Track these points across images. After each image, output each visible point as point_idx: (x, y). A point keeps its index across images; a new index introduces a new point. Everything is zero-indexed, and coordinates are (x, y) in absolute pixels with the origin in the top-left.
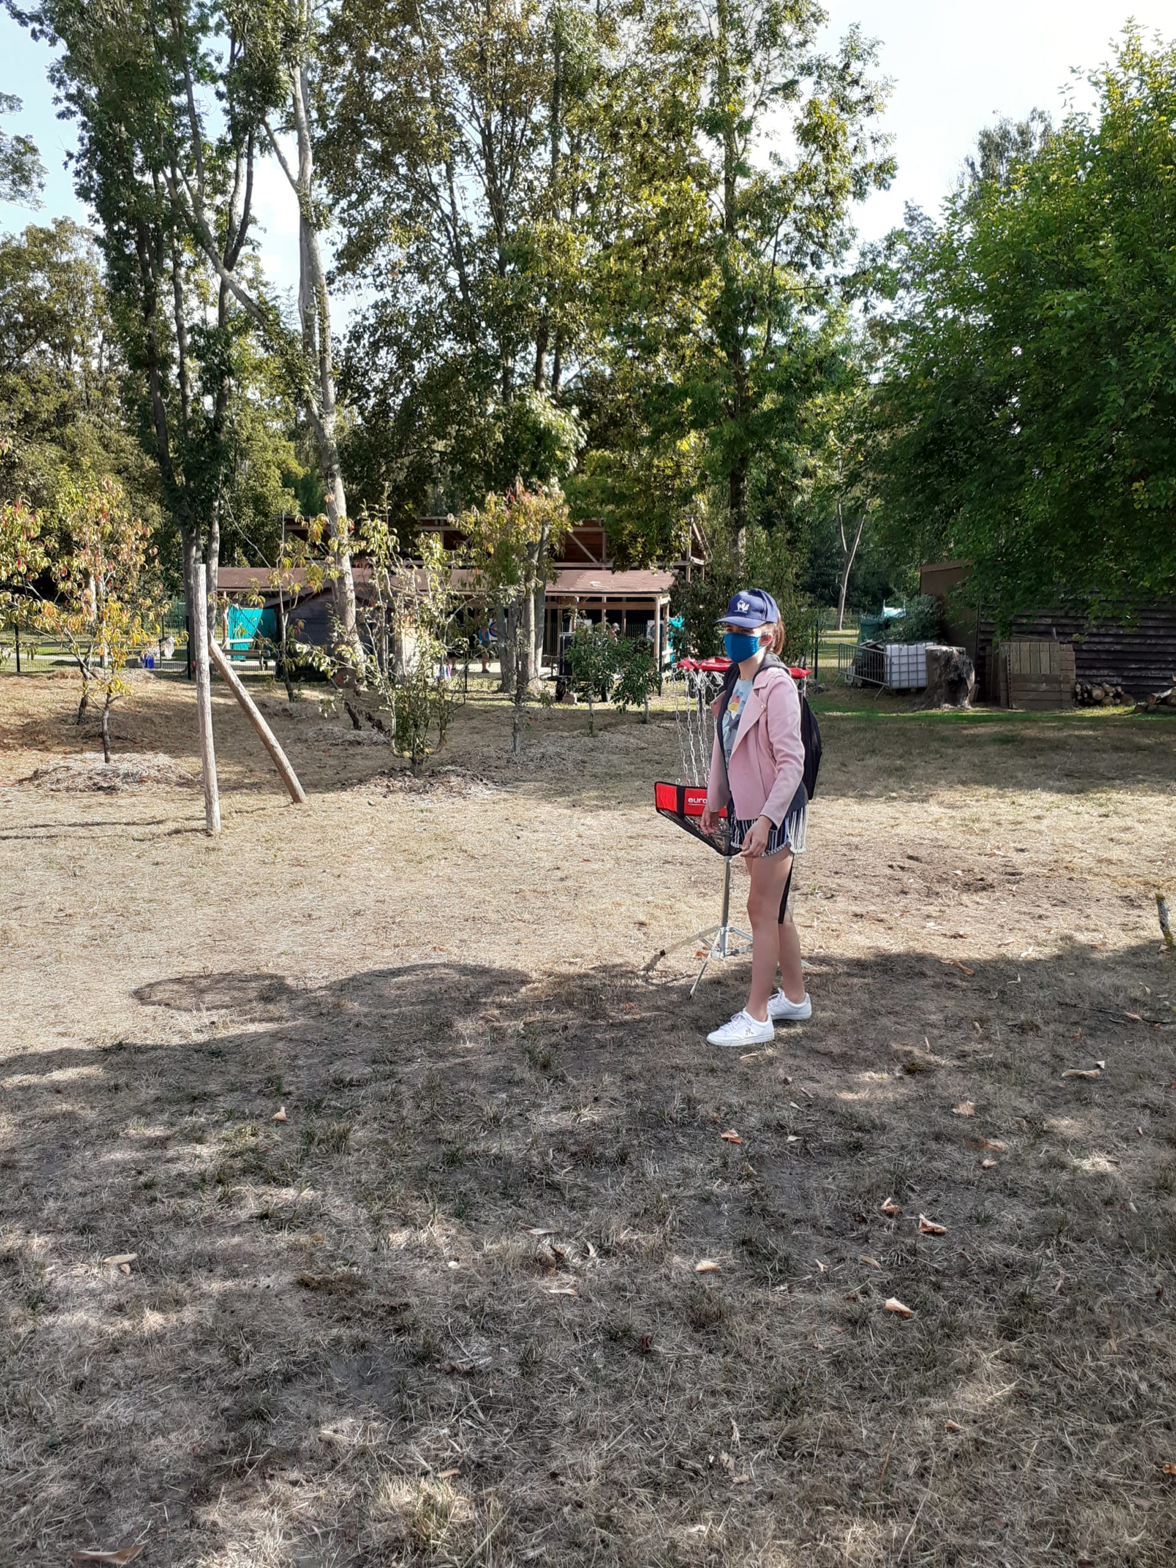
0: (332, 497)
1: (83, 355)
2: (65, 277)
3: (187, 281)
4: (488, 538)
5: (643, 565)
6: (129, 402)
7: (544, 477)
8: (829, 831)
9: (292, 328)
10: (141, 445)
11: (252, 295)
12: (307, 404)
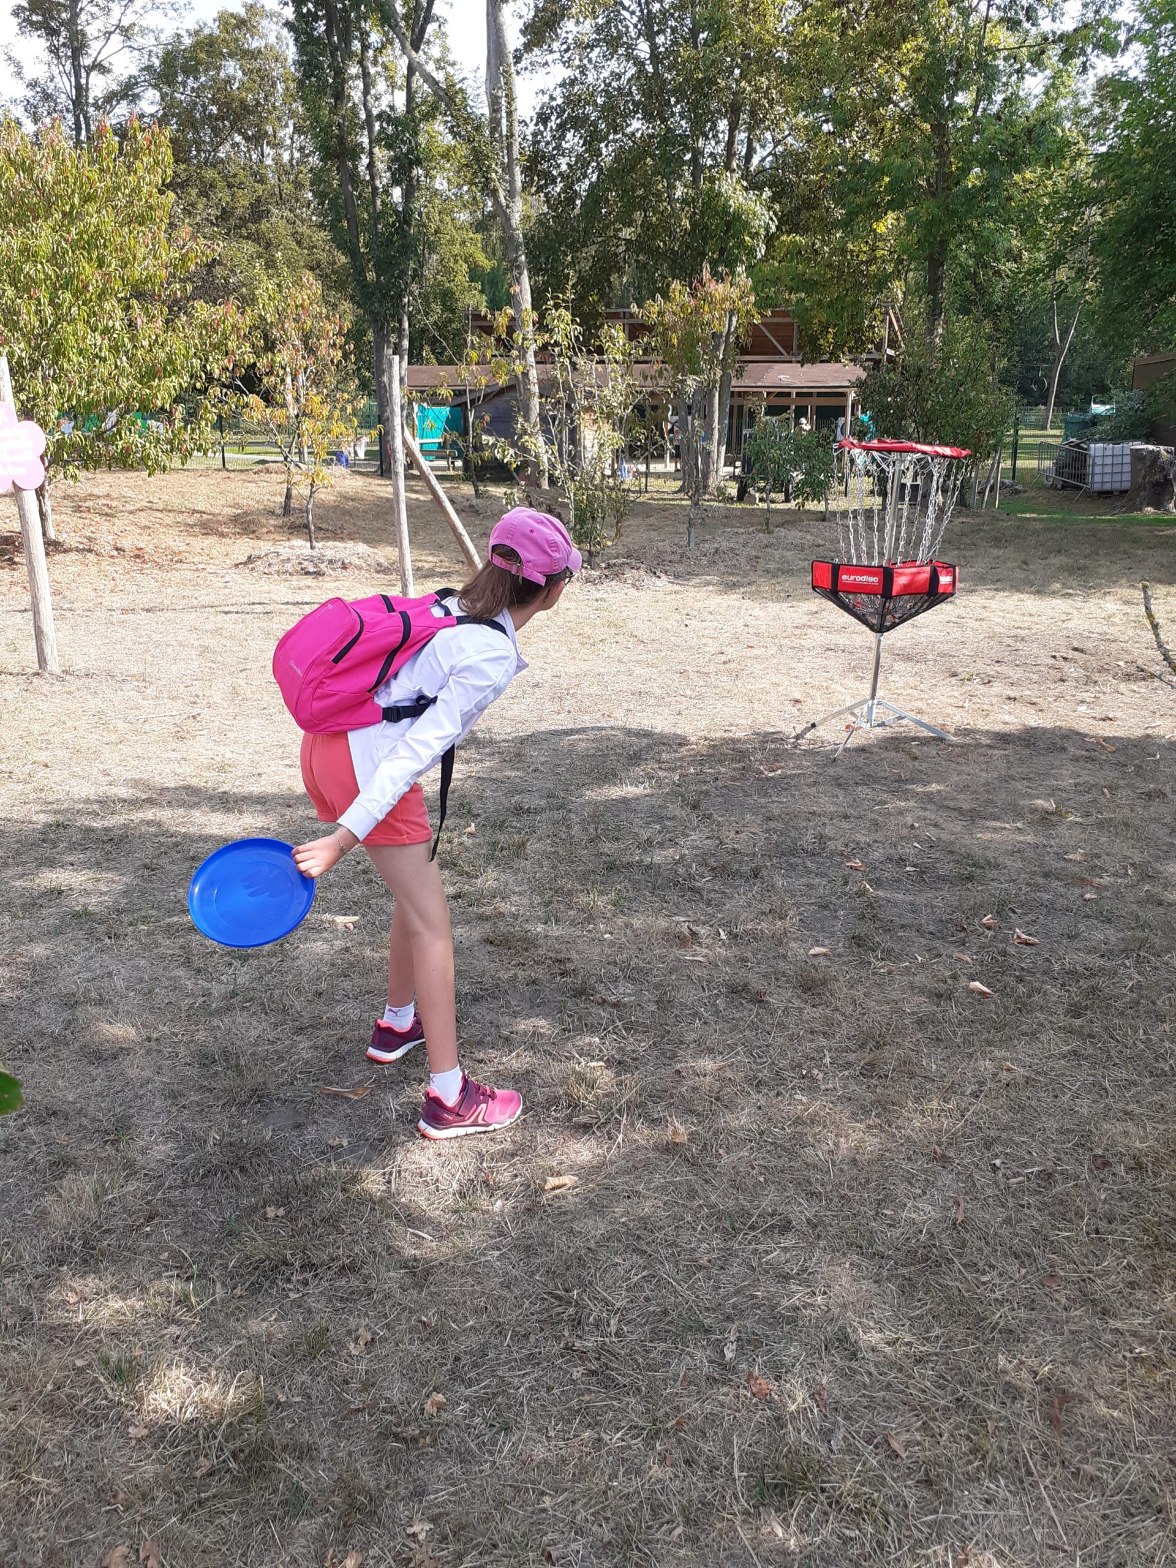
0: (517, 289)
1: (274, 146)
2: (256, 65)
3: (375, 63)
4: (673, 328)
5: (834, 358)
6: (320, 196)
7: (731, 264)
8: (998, 624)
9: (478, 112)
10: (333, 240)
11: (439, 76)
12: (494, 193)
